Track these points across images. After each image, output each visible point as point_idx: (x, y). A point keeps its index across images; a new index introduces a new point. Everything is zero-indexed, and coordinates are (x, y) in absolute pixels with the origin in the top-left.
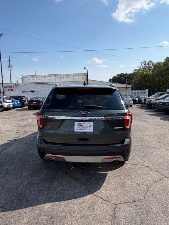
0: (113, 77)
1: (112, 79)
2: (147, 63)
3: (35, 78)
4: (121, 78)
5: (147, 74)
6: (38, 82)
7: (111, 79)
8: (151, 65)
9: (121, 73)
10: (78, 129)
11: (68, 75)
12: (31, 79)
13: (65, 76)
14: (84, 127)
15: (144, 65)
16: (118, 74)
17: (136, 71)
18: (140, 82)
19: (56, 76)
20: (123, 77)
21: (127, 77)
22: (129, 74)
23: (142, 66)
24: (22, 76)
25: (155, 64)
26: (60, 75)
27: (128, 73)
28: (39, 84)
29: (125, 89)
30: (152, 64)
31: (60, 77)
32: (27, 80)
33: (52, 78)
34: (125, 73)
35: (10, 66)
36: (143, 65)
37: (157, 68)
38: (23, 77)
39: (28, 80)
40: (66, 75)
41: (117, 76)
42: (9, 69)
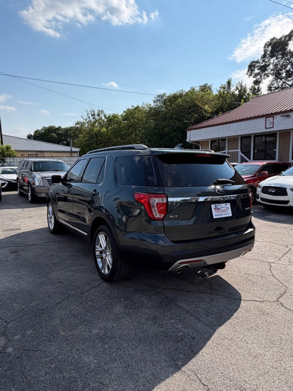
0: (36, 132)
1: (33, 134)
2: (96, 114)
4: (52, 134)
5: (99, 131)
7: (31, 135)
8: (103, 118)
9: (50, 126)
10: (216, 214)
14: (222, 211)
15: (92, 115)
16: (44, 127)
17: (78, 124)
18: (88, 143)
20: (55, 132)
21: (61, 134)
22: (65, 129)
23: (89, 118)
25: (109, 117)
27: (63, 127)
29: (69, 154)
30: (105, 116)
34: (57, 127)
36: (90, 115)
37: (112, 124)
41: (42, 130)
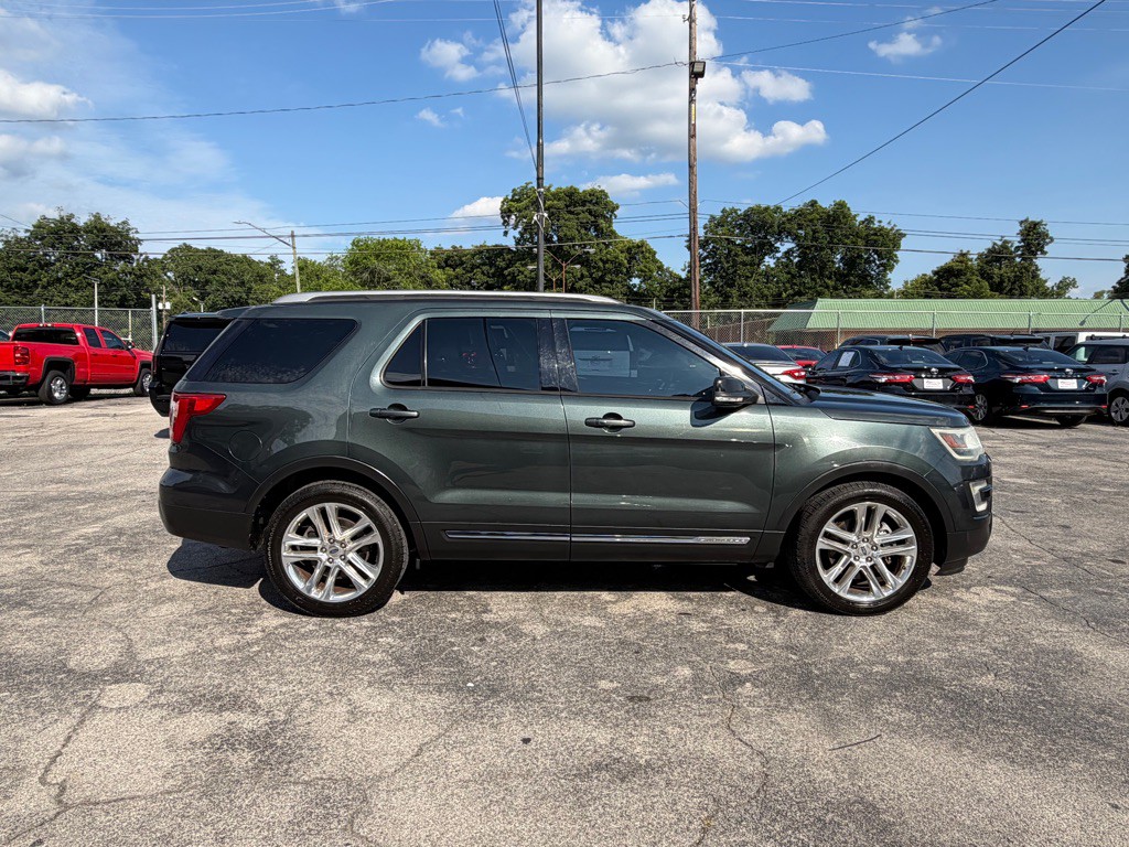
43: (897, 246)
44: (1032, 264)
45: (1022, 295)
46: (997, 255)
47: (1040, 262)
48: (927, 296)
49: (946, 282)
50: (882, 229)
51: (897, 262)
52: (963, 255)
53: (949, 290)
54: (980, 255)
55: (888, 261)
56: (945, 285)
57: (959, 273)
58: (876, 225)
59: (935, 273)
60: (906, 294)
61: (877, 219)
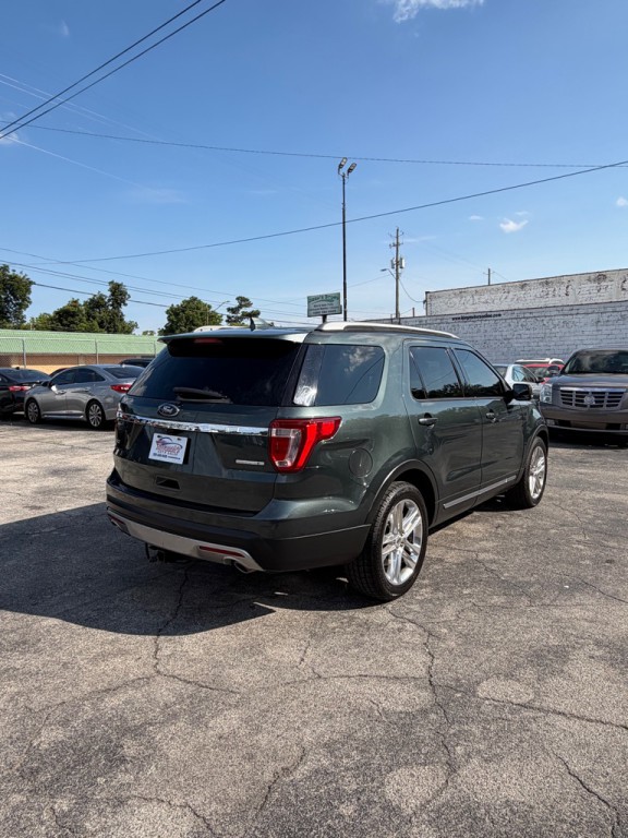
3: (468, 298)
6: (479, 310)
11: (601, 277)
12: (456, 300)
13: (589, 280)
19: (547, 283)
24: (427, 293)
26: (565, 280)
28: (468, 318)
31: (563, 288)
32: (440, 307)
33: (533, 293)
35: (397, 262)
38: (429, 298)
39: (445, 307)
40: (593, 277)
42: (394, 271)
43: (28, 291)
44: (119, 311)
45: (115, 332)
46: (96, 303)
47: (123, 309)
48: (53, 330)
49: (65, 320)
50: (16, 277)
51: (30, 303)
52: (76, 302)
53: (68, 326)
54: (85, 303)
55: (24, 302)
56: (65, 322)
57: (73, 315)
58: (11, 273)
59: (57, 313)
60: (37, 328)
61: (11, 268)
